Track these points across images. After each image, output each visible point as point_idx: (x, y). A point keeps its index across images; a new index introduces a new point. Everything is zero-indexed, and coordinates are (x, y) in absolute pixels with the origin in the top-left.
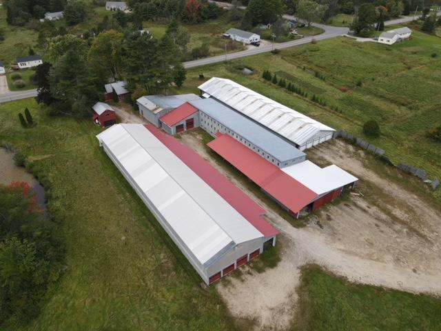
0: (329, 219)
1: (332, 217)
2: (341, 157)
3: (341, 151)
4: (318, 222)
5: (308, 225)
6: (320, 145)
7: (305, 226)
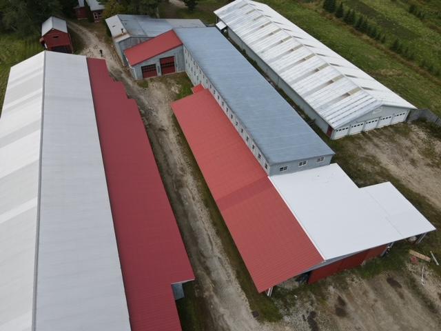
0: (341, 311)
1: (350, 308)
2: (413, 162)
3: (415, 151)
4: (313, 314)
5: (287, 319)
6: (378, 132)
7: (280, 318)
